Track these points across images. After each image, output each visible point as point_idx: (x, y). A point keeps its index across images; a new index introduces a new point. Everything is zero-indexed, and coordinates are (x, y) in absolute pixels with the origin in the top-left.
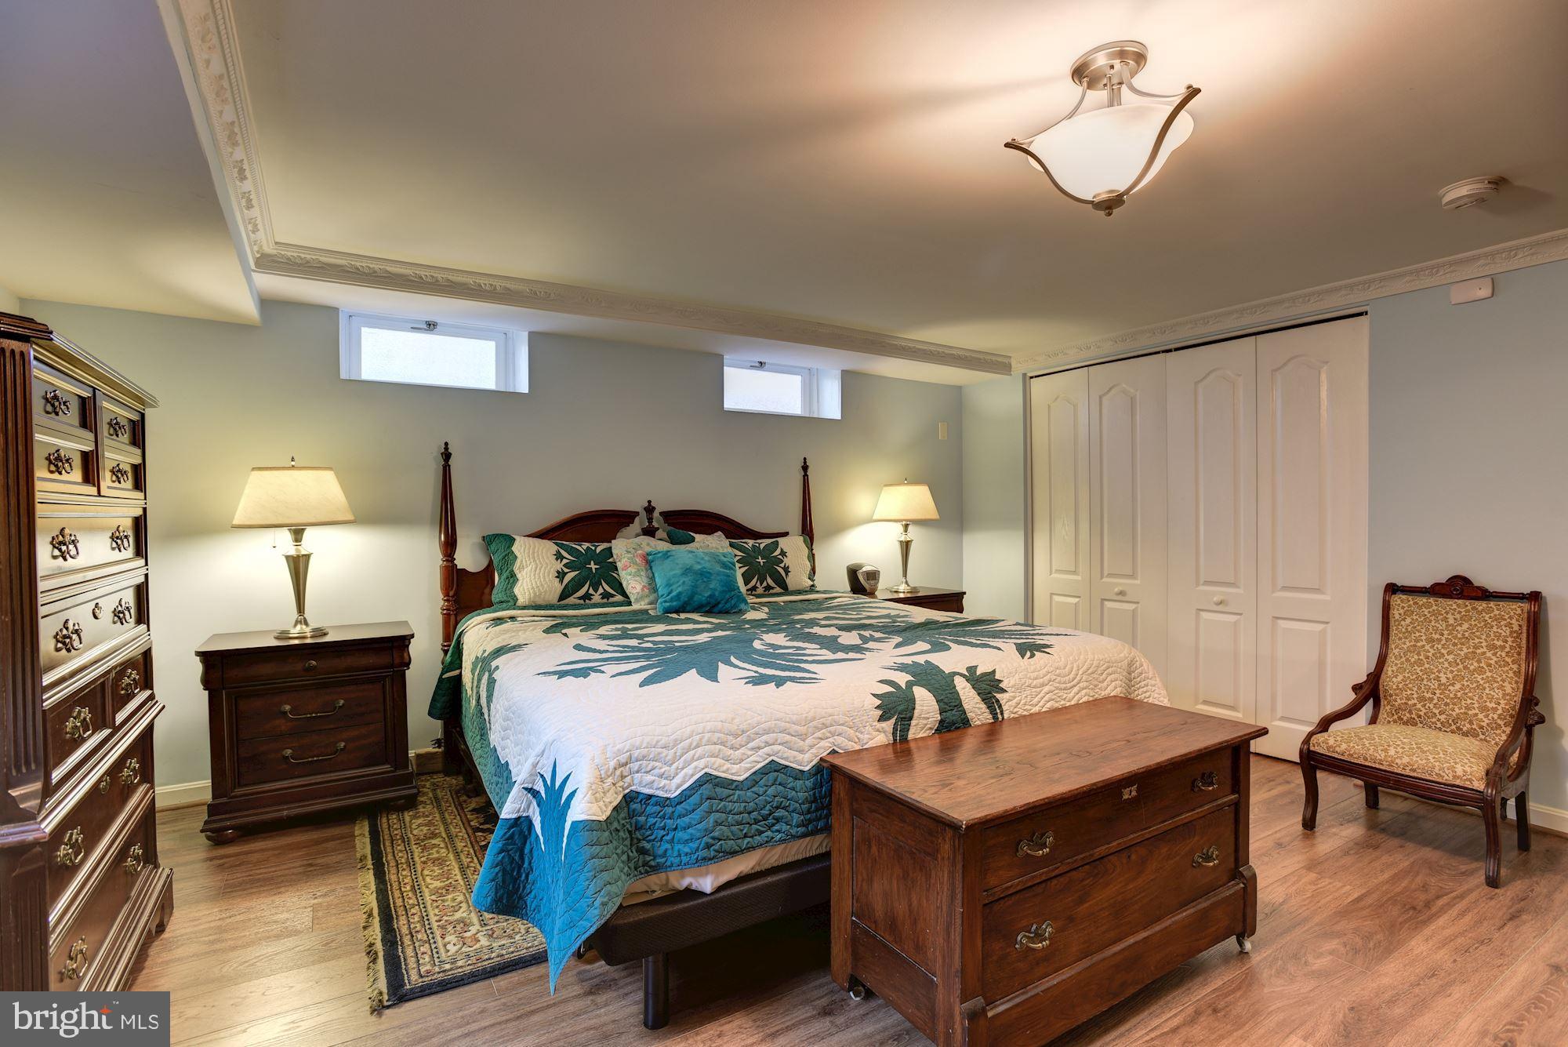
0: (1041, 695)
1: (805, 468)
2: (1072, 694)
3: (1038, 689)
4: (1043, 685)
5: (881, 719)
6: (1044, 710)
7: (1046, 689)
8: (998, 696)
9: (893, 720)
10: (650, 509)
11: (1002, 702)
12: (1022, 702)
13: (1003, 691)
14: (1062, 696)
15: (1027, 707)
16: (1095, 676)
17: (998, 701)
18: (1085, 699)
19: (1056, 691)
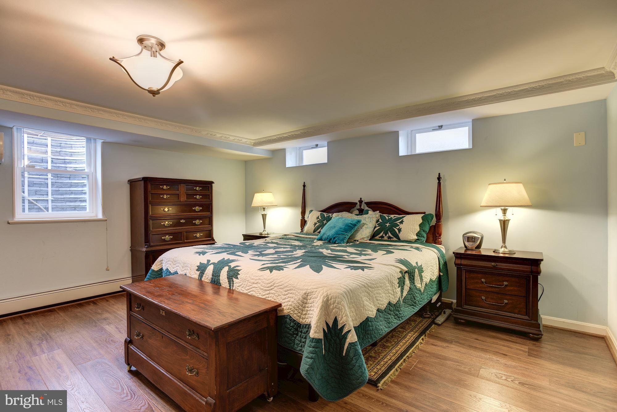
0: (251, 287)
1: (439, 179)
2: (264, 293)
3: (250, 284)
4: (254, 283)
5: (197, 270)
6: (249, 294)
7: (254, 285)
8: (234, 279)
9: (200, 272)
10: (361, 201)
11: (234, 282)
12: (242, 286)
13: (237, 278)
14: (259, 292)
15: (243, 289)
16: (281, 290)
17: (233, 281)
18: (269, 299)
19: (258, 289)
